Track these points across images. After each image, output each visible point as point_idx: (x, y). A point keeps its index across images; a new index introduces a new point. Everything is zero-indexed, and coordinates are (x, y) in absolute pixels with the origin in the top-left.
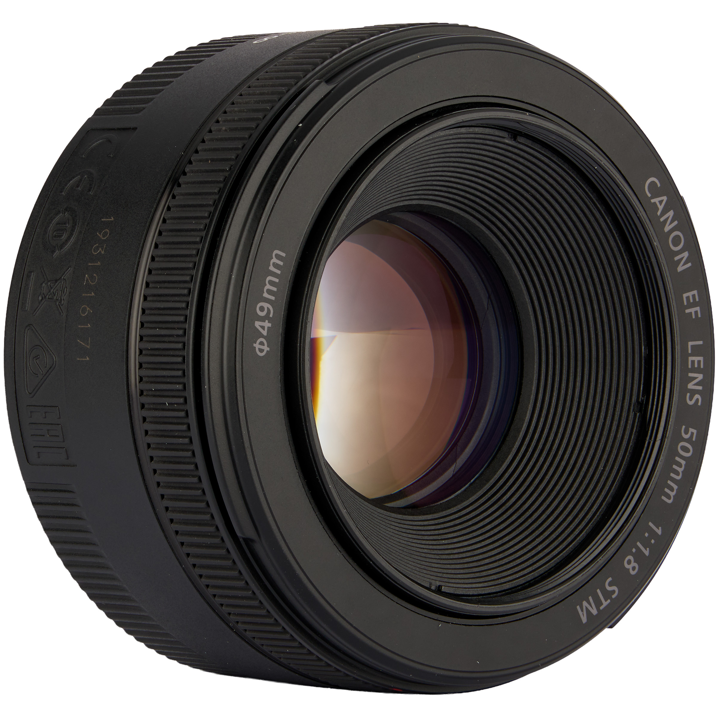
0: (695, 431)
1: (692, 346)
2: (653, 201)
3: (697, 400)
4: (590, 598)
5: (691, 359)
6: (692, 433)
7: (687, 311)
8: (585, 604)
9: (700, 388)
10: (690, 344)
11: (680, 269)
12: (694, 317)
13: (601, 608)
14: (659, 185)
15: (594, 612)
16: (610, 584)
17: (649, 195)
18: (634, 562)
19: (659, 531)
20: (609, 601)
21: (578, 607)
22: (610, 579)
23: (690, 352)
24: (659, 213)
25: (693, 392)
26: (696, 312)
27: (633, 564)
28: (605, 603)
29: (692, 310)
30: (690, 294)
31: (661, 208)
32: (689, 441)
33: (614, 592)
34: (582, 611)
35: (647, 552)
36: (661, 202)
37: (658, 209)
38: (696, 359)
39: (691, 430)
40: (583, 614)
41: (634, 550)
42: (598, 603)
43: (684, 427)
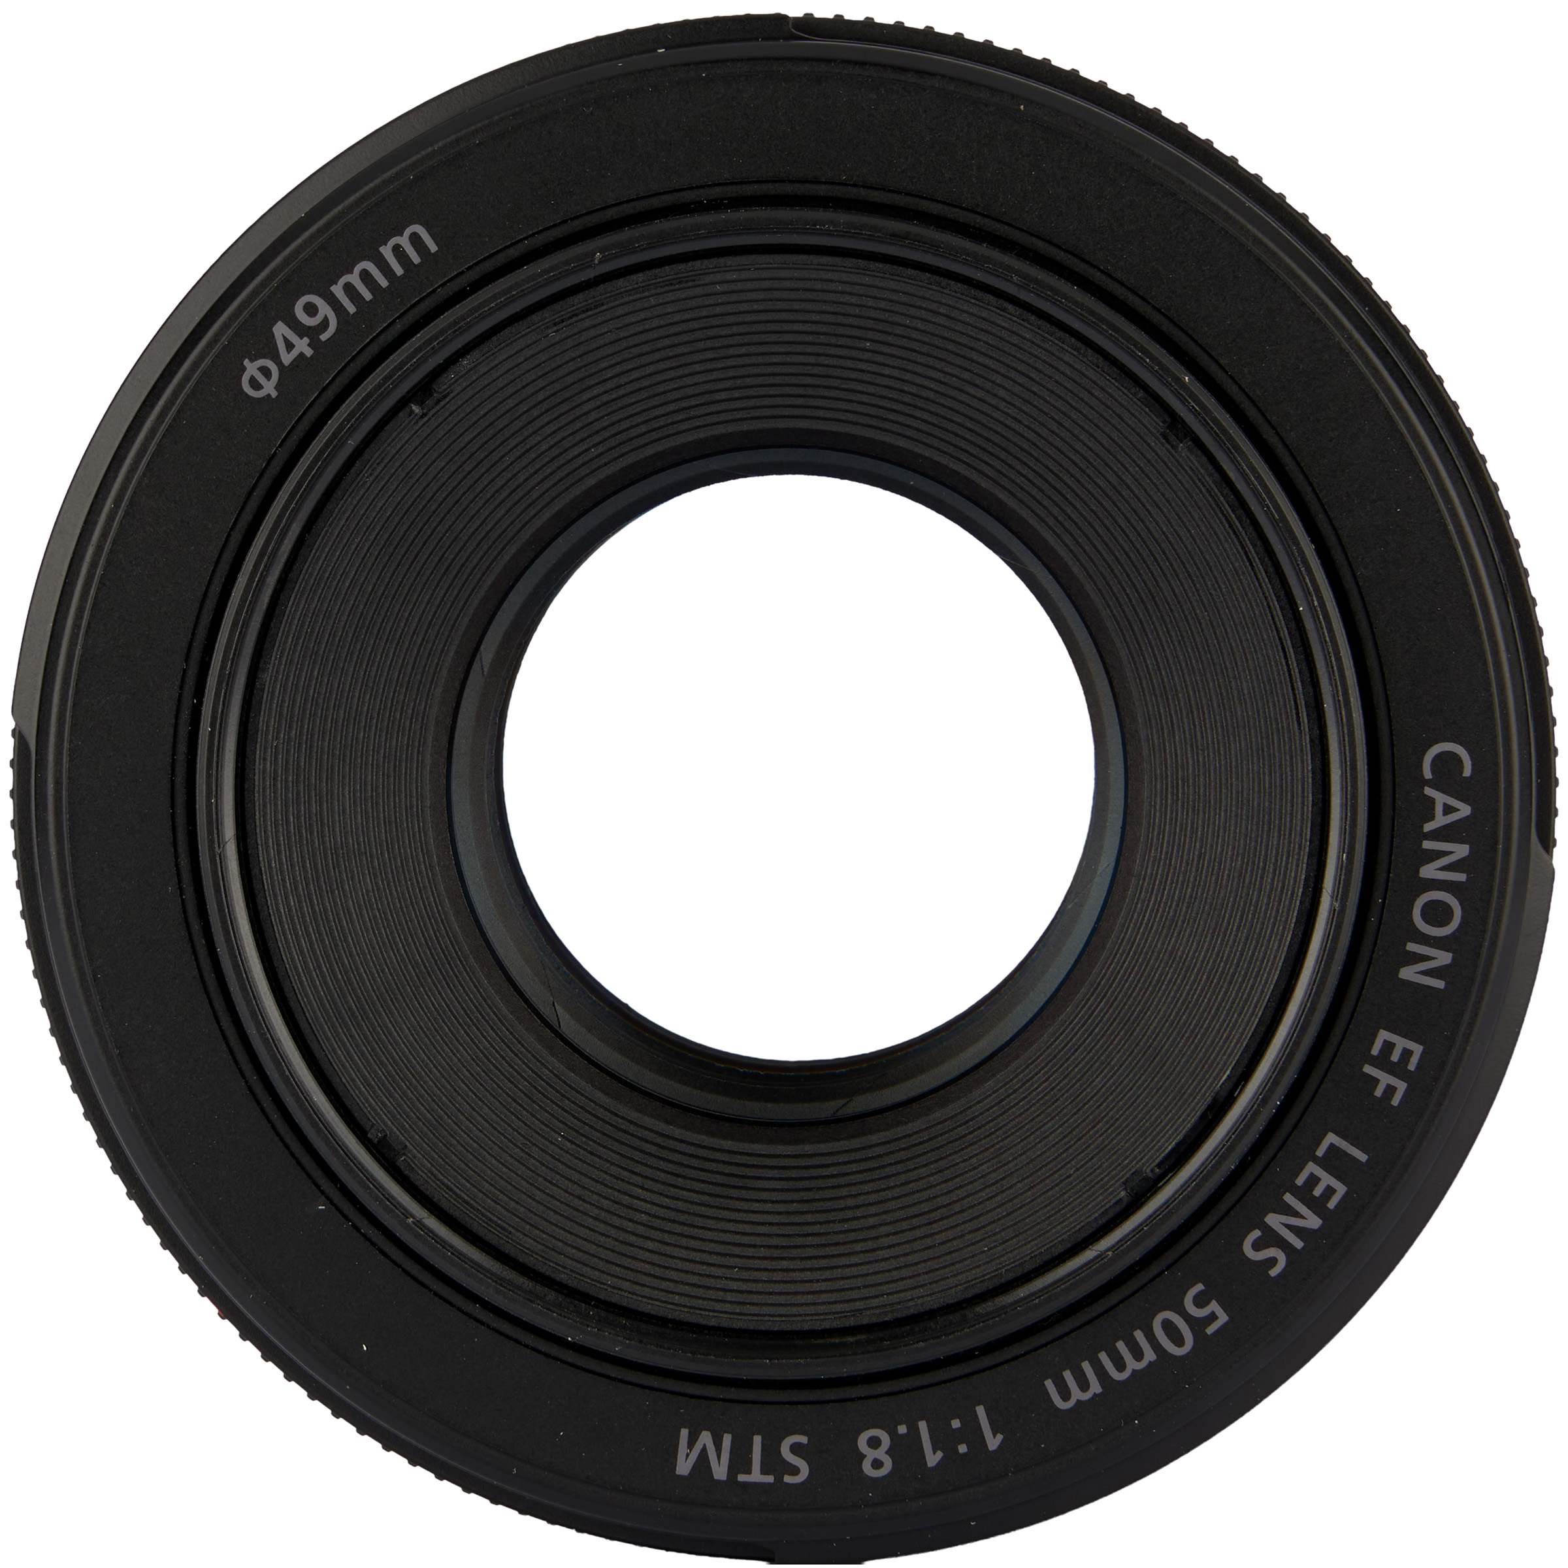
0: (1223, 1318)
1: (1332, 1146)
2: (1428, 791)
3: (1273, 1262)
4: (727, 1439)
5: (1312, 1168)
6: (1213, 1317)
7: (1368, 1069)
8: (706, 1438)
9: (1298, 1244)
10: (1331, 1138)
11: (1408, 973)
12: (1379, 1092)
13: (742, 1478)
14: (1467, 772)
15: (720, 1471)
16: (796, 1449)
17: (1428, 774)
18: (886, 1453)
19: (993, 1442)
20: (770, 1479)
21: (684, 1433)
22: (803, 1439)
23: (1320, 1152)
24: (1428, 827)
25: (1270, 1238)
26: (1390, 1090)
27: (881, 1453)
28: (756, 1476)
29: (1385, 1079)
30: (1401, 1043)
31: (1440, 820)
32: (1197, 1325)
33: (795, 1471)
34: (691, 1445)
35: (933, 1458)
36: (1448, 810)
37: (1432, 818)
38: (1327, 1180)
39: (1214, 1306)
40: (688, 1455)
41: (902, 1429)
42: (740, 1462)
43: (1200, 1287)
